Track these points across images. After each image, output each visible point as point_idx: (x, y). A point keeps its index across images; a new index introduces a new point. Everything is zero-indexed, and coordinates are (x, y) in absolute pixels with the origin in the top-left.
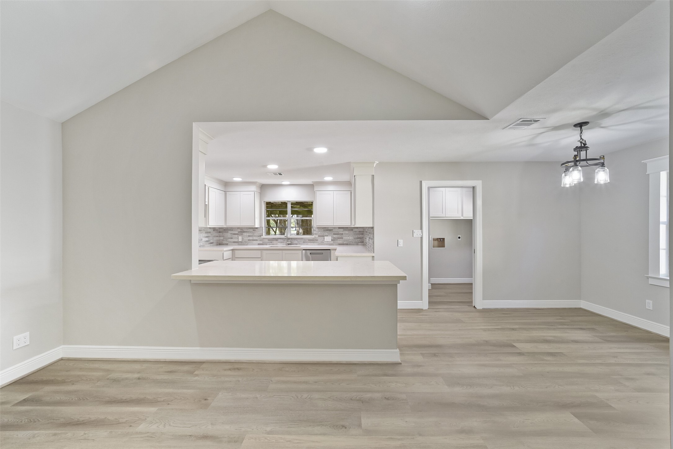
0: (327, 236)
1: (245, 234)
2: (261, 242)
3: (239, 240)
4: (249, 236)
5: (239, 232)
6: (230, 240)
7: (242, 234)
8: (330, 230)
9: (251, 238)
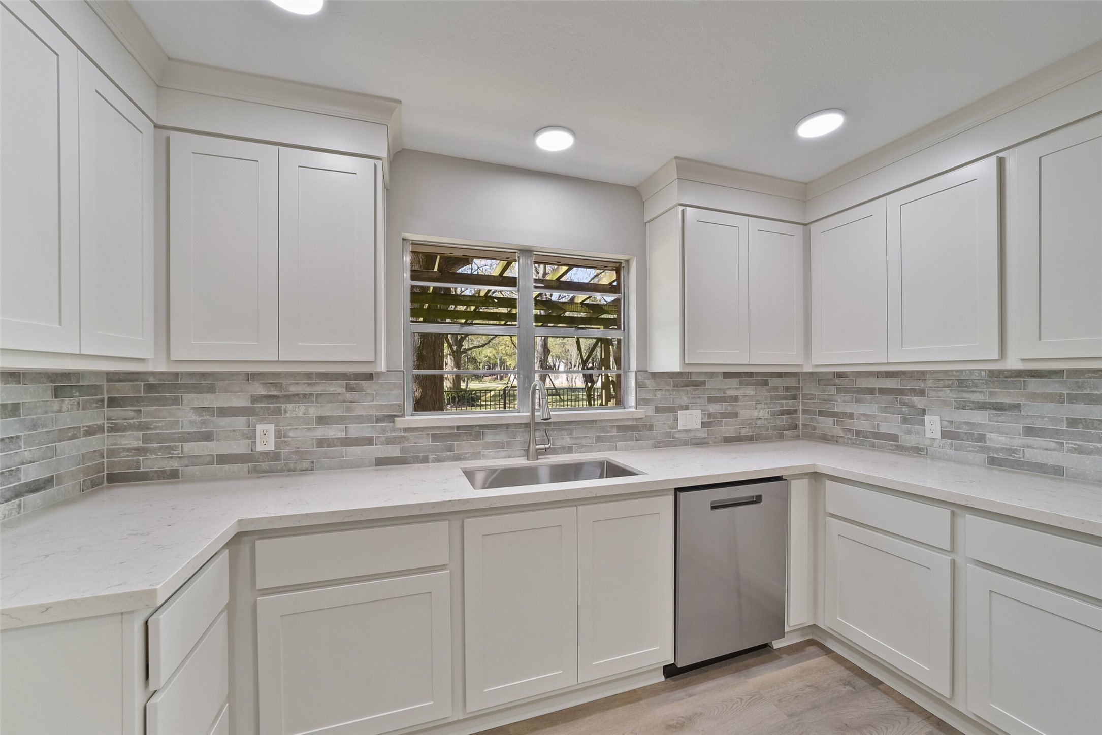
0: (687, 408)
1: (295, 410)
2: (394, 451)
3: (260, 448)
4: (322, 420)
5: (255, 399)
6: (192, 448)
7: (278, 411)
8: (696, 384)
9: (334, 432)
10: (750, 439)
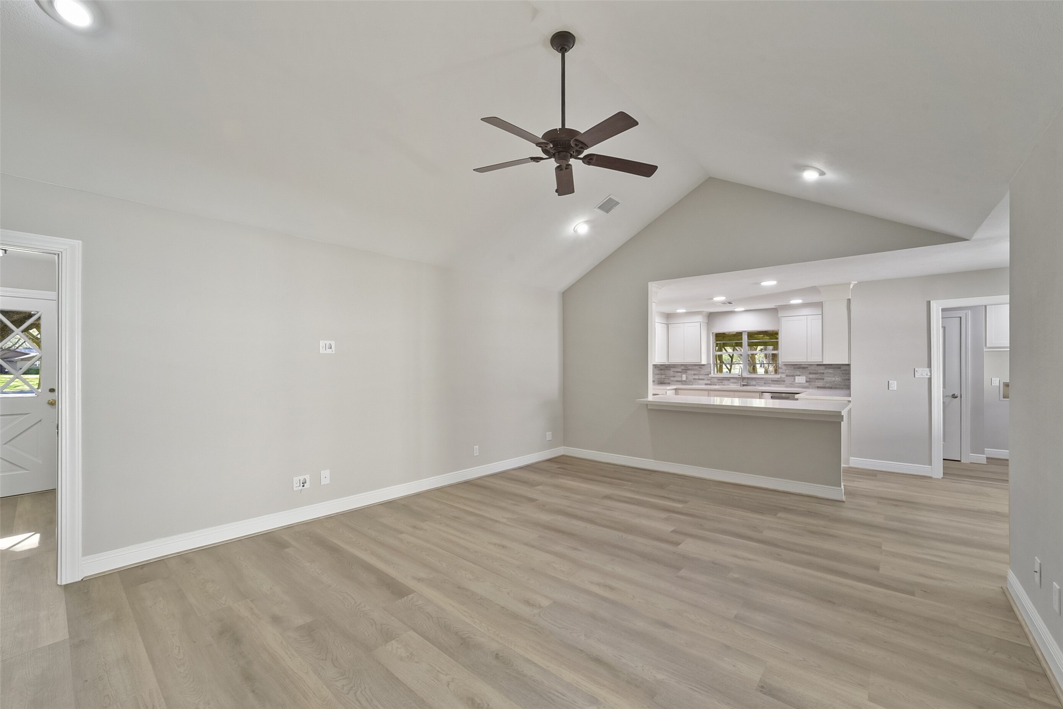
0: (799, 376)
1: (690, 372)
2: (709, 382)
3: (683, 379)
4: (694, 374)
5: (683, 370)
6: (672, 379)
7: (686, 372)
8: (804, 368)
9: (696, 377)
10: (831, 388)
